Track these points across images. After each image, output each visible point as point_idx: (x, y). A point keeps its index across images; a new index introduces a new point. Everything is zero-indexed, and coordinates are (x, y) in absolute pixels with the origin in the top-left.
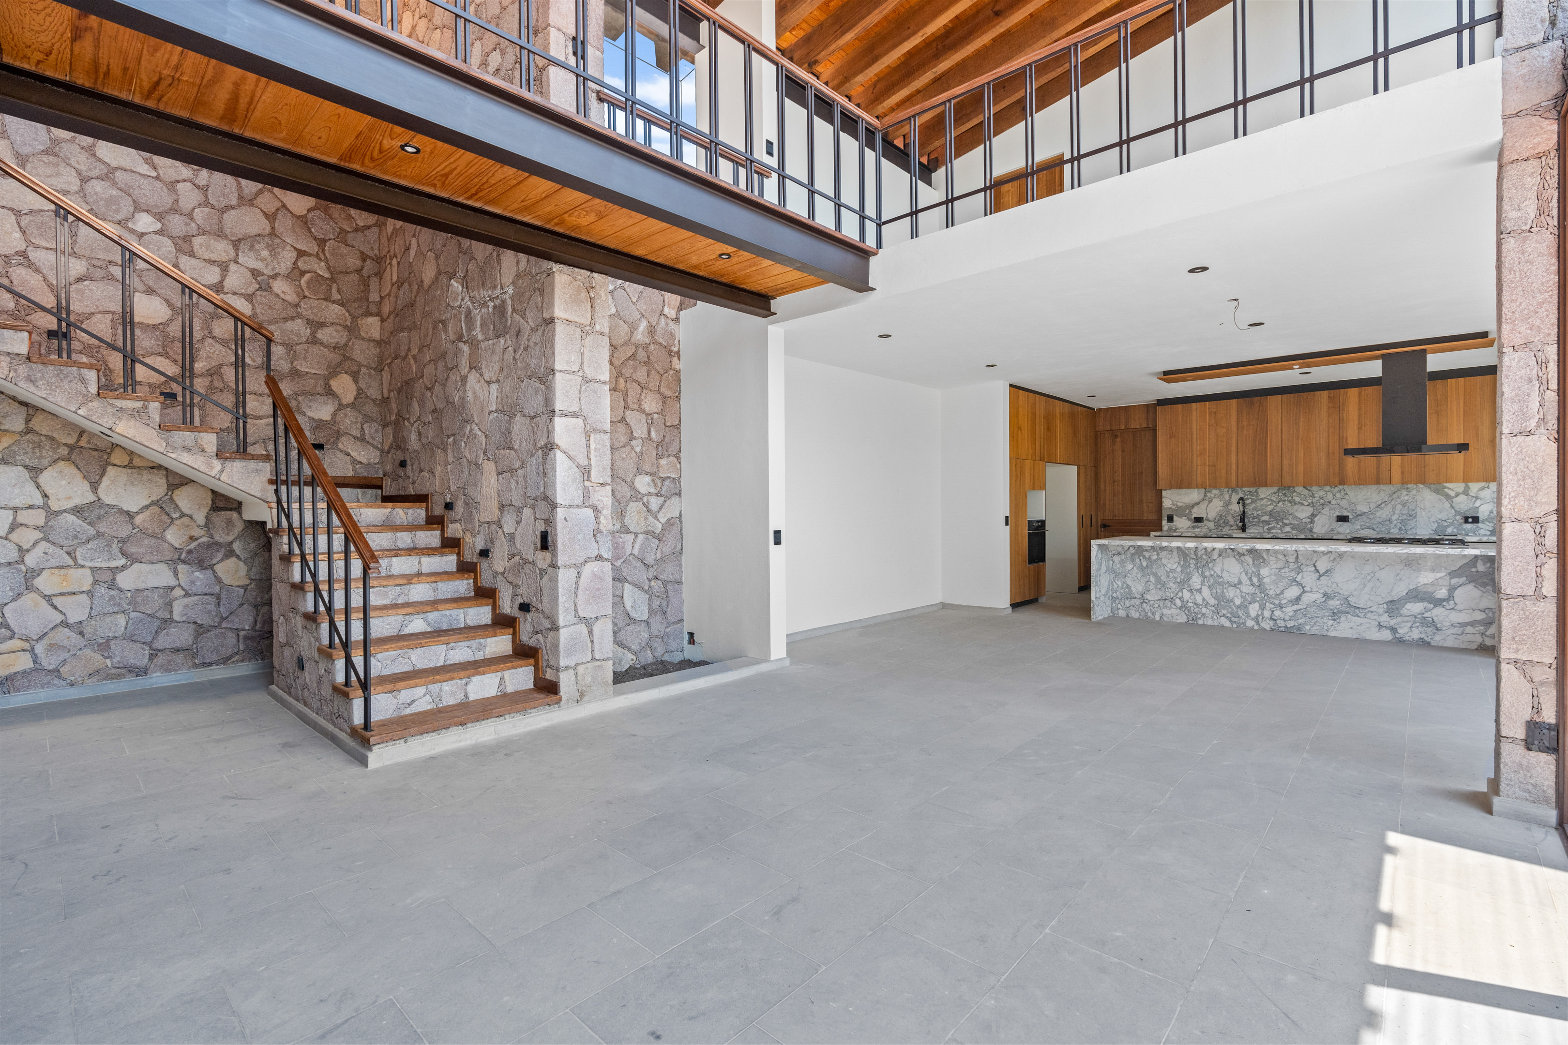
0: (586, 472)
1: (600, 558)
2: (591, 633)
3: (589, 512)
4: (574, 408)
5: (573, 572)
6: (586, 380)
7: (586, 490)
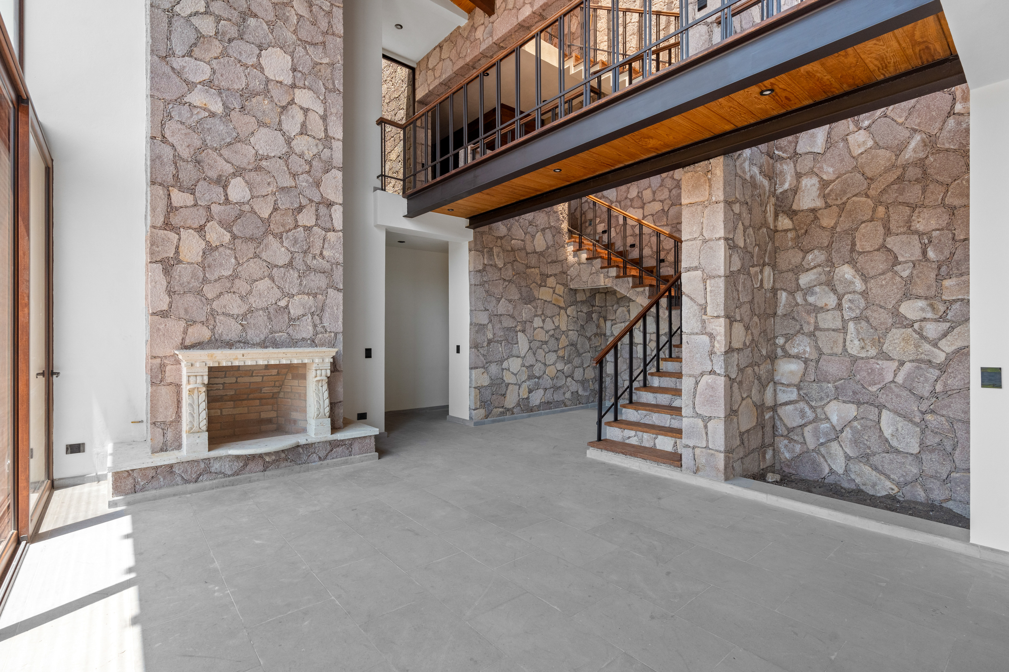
0: (704, 309)
1: (712, 372)
2: (706, 427)
3: (706, 338)
4: (695, 264)
5: (692, 381)
6: (705, 241)
7: (703, 322)
